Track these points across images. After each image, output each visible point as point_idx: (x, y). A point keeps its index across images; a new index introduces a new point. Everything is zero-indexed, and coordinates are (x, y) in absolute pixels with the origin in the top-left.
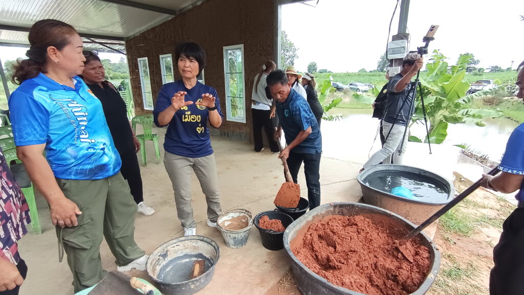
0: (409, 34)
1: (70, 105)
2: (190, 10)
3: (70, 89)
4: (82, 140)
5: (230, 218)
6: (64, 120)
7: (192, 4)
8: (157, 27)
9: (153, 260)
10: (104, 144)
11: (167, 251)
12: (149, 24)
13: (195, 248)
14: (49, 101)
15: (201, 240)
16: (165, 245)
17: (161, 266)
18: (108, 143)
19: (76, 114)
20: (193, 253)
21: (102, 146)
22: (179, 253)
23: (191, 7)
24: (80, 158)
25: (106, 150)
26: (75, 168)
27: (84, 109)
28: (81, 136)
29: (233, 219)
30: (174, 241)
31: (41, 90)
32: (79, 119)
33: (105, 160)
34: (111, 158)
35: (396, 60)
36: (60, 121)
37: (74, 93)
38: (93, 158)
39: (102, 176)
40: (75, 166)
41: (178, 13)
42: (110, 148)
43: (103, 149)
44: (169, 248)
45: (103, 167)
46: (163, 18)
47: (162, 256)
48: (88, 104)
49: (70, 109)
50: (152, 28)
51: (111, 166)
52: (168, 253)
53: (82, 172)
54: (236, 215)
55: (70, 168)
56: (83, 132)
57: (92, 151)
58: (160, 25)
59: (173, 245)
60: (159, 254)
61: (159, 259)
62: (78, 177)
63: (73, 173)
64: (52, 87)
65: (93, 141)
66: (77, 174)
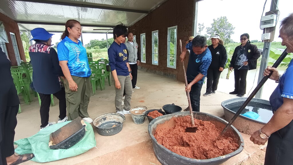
0: (278, 10)
1: (75, 48)
2: (155, 10)
3: (76, 43)
4: (77, 61)
5: (139, 110)
6: (73, 53)
7: (155, 7)
8: (140, 20)
9: (98, 119)
10: (85, 64)
11: (106, 117)
12: (138, 19)
13: (118, 119)
14: (69, 46)
15: (121, 116)
16: (106, 115)
17: (102, 123)
18: (86, 64)
19: (77, 51)
20: (117, 121)
21: (83, 65)
22: (111, 120)
23: (155, 8)
24: (76, 68)
25: (85, 67)
26: (74, 72)
27: (79, 50)
28: (77, 60)
29: (140, 110)
30: (110, 114)
31: (67, 42)
32: (77, 53)
33: (84, 70)
34: (86, 70)
35: (267, 28)
36: (71, 54)
37: (77, 45)
38: (80, 68)
39: (83, 76)
40: (74, 71)
41: (149, 12)
42: (87, 66)
43: (84, 66)
44: (107, 116)
45: (83, 73)
46: (144, 15)
47: (103, 119)
48: (81, 49)
49: (75, 49)
50: (138, 21)
51: (87, 73)
52: (107, 118)
53: (76, 73)
54: (142, 109)
55: (72, 71)
56: (78, 58)
57: (80, 66)
58: (142, 19)
59: (109, 116)
60: (102, 117)
61: (101, 120)
62: (75, 75)
63: (73, 73)
64: (70, 42)
65: (81, 62)
66: (74, 74)
